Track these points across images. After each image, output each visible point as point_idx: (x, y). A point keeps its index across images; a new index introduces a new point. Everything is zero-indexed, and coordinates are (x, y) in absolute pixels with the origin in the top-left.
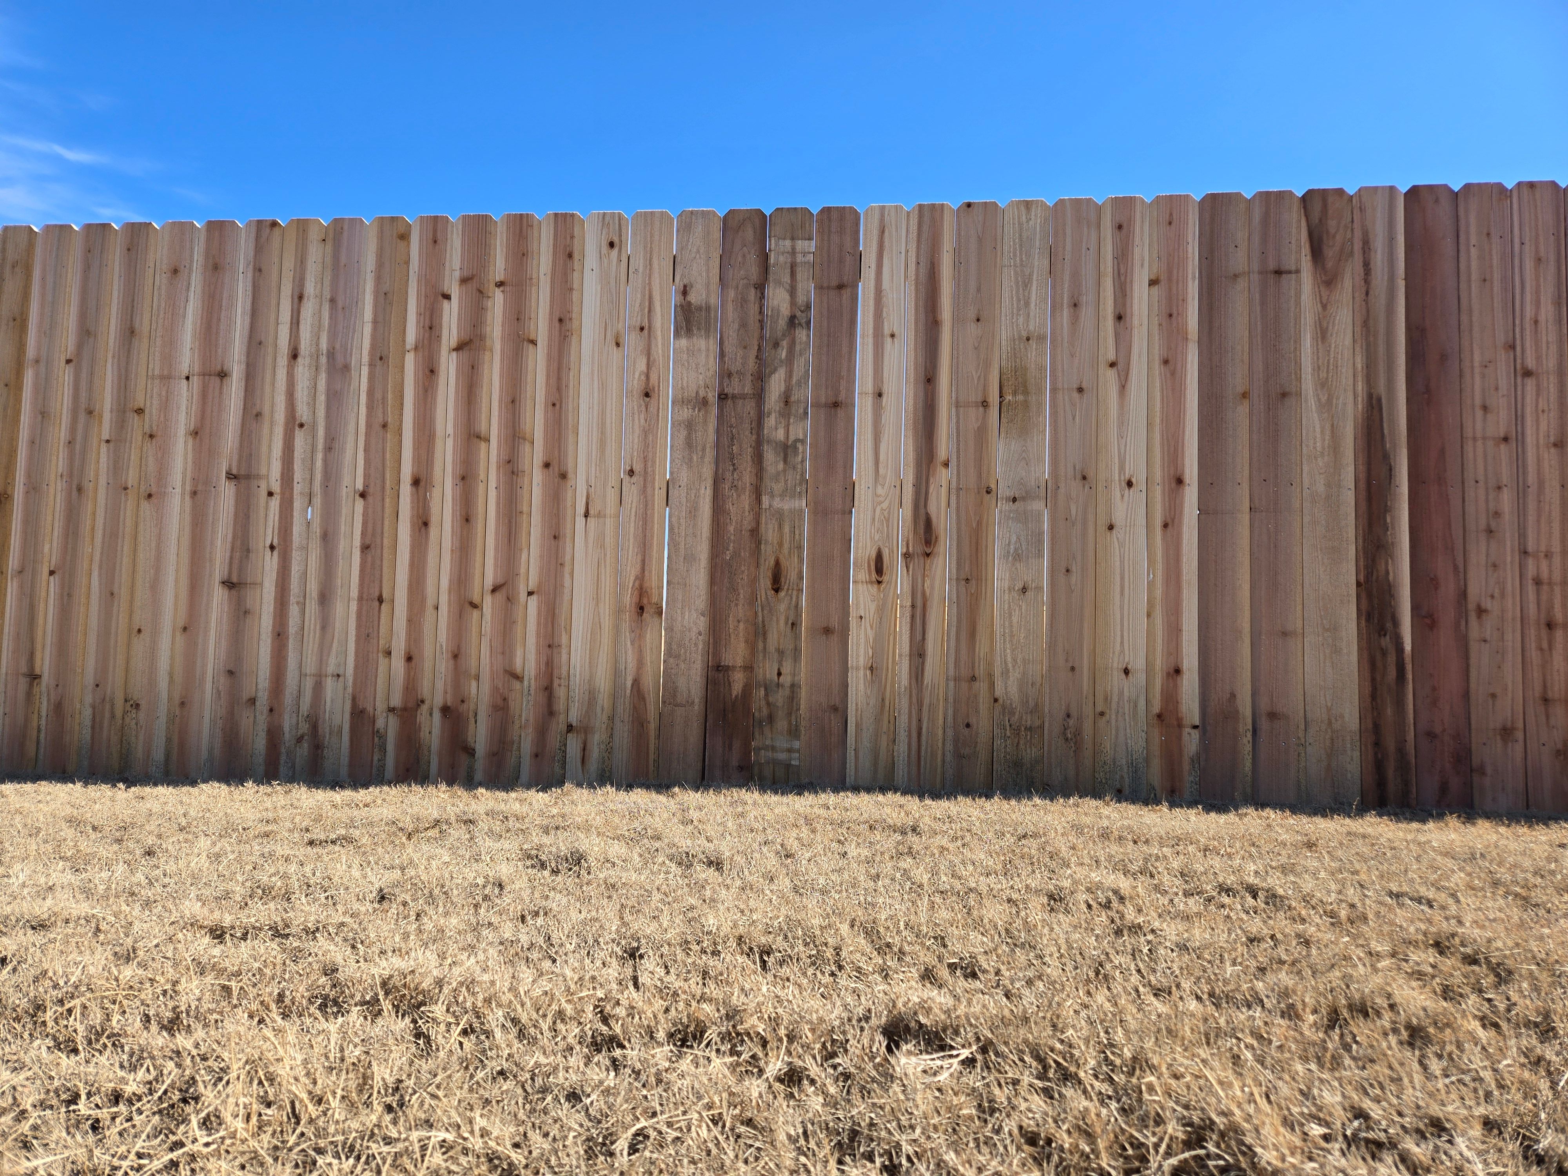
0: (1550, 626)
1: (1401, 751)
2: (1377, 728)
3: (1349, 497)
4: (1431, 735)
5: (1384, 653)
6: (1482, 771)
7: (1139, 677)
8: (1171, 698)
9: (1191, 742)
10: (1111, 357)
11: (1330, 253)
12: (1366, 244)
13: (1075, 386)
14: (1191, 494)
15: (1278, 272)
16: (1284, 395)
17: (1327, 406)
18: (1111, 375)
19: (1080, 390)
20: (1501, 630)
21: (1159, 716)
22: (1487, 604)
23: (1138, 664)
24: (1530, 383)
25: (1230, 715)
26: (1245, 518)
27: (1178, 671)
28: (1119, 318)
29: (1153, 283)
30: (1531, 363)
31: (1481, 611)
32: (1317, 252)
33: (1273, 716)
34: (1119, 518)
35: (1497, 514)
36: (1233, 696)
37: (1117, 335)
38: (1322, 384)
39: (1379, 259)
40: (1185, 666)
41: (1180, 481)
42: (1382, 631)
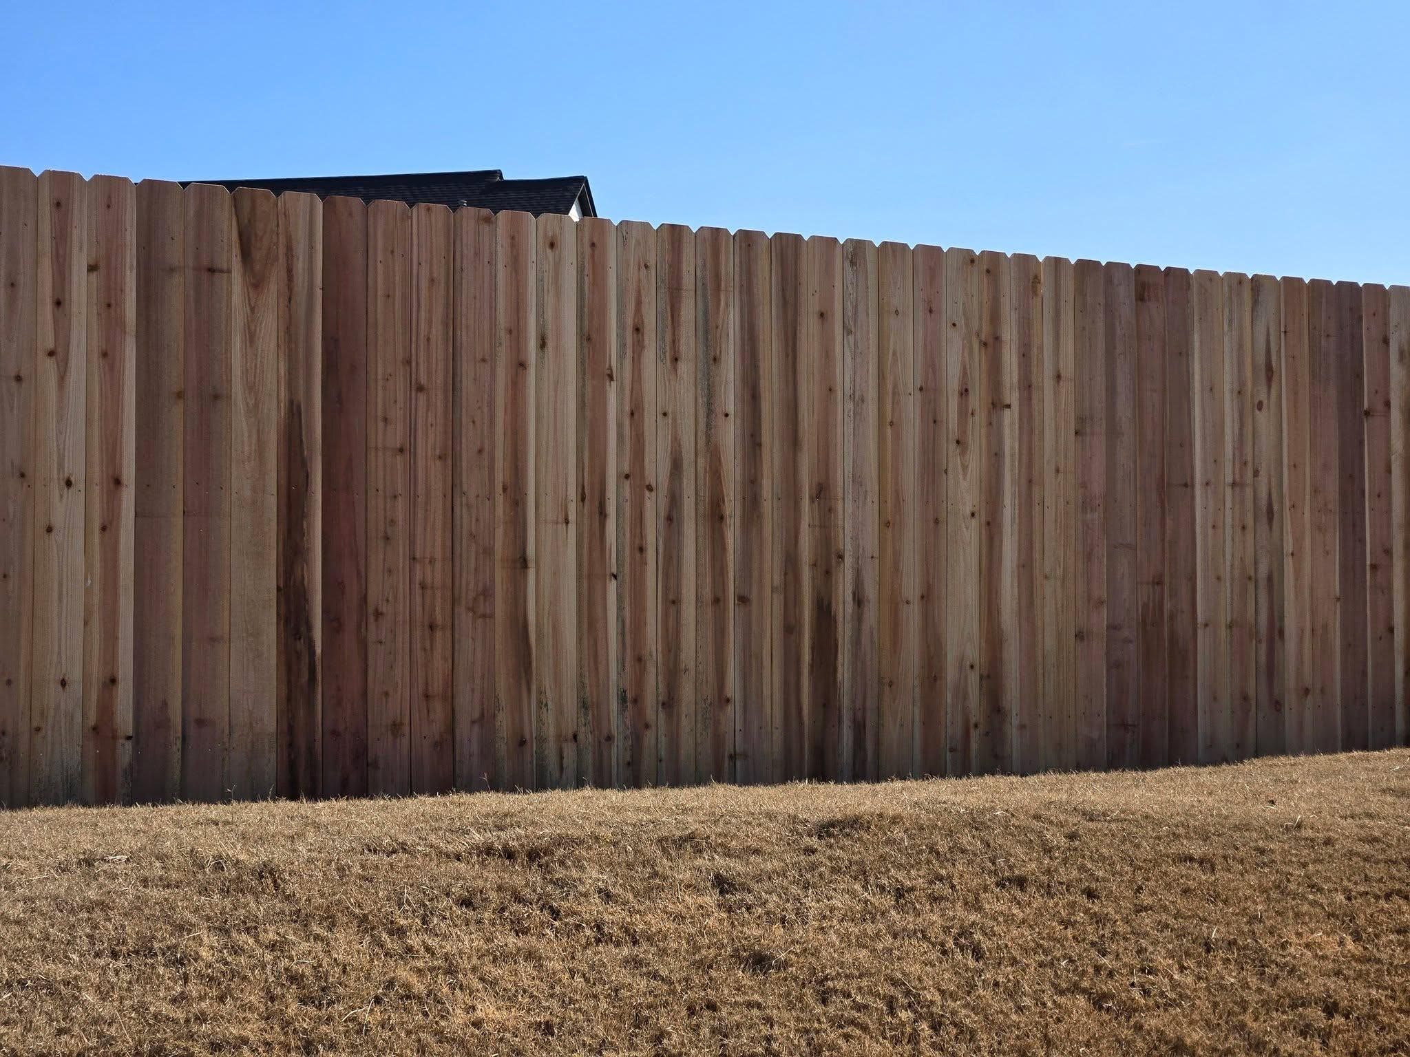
0: (432, 627)
1: (311, 750)
2: (291, 729)
3: (271, 502)
4: (335, 733)
5: (299, 655)
6: (375, 765)
7: (76, 688)
8: (106, 709)
9: (125, 753)
10: (50, 345)
11: (258, 255)
12: (289, 250)
13: (13, 374)
14: (128, 496)
15: (211, 270)
16: (216, 397)
17: (254, 410)
18: (50, 366)
19: (18, 379)
20: (393, 632)
21: (95, 728)
22: (384, 608)
23: (76, 675)
24: (422, 397)
25: (162, 724)
26: (179, 521)
27: (113, 681)
28: (58, 303)
29: (92, 268)
30: (423, 380)
31: (378, 614)
32: (246, 255)
33: (200, 722)
34: (57, 520)
35: (393, 522)
36: (165, 704)
37: (56, 322)
38: (251, 388)
39: (300, 265)
40: (120, 676)
41: (118, 482)
42: (297, 635)
